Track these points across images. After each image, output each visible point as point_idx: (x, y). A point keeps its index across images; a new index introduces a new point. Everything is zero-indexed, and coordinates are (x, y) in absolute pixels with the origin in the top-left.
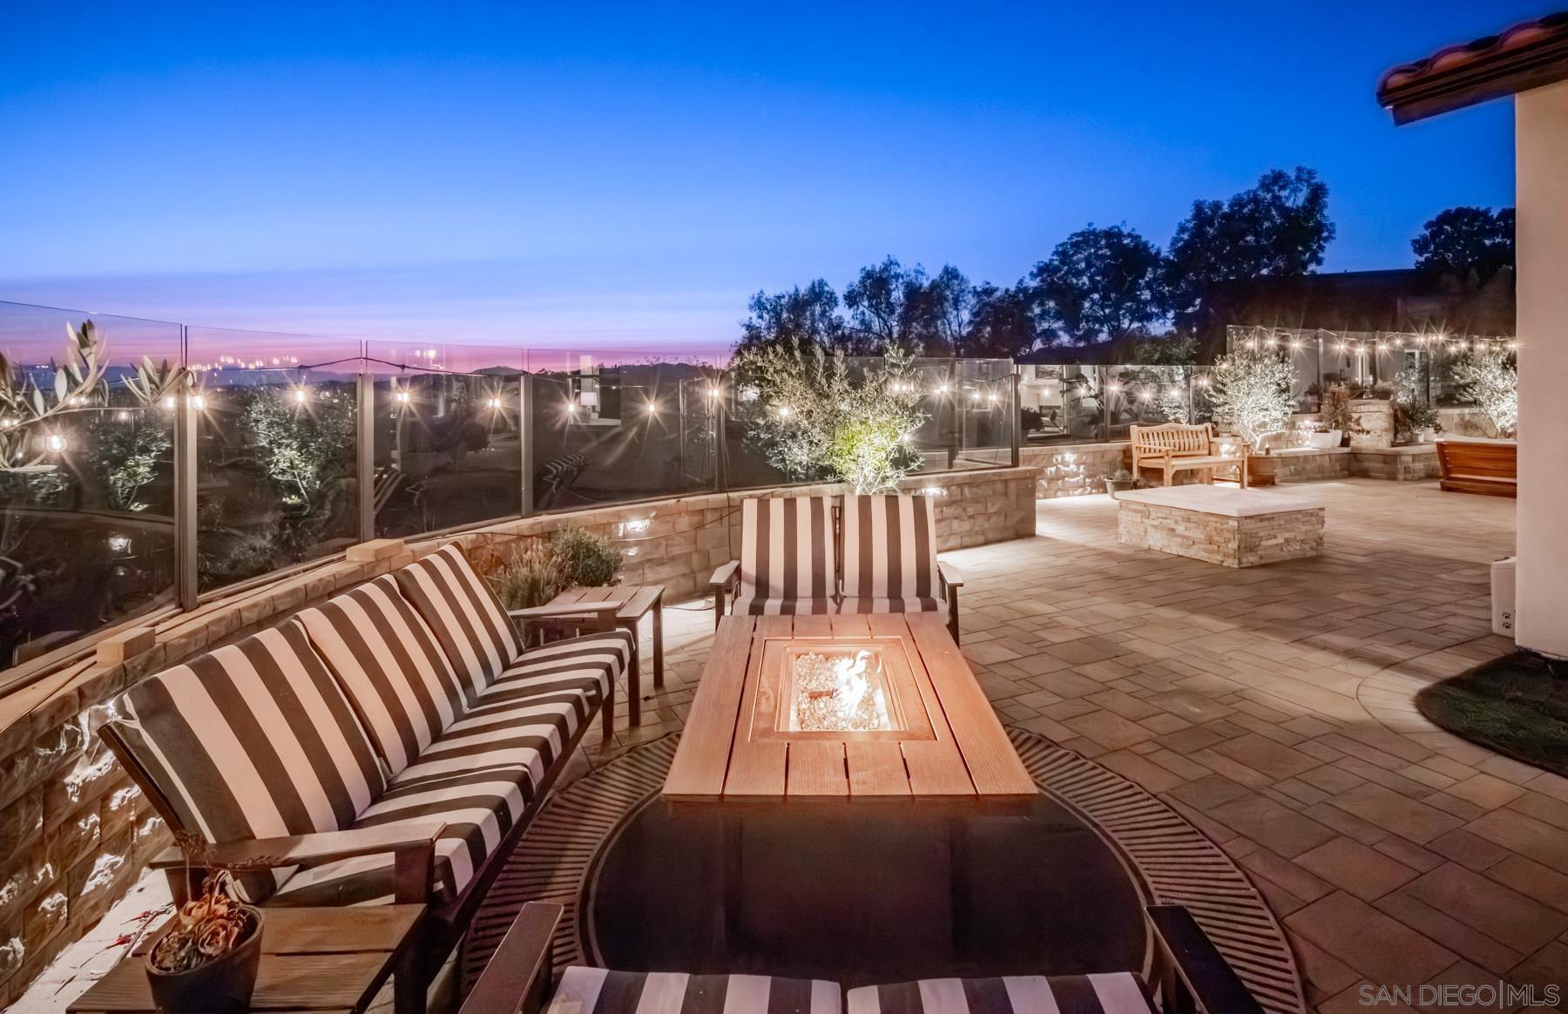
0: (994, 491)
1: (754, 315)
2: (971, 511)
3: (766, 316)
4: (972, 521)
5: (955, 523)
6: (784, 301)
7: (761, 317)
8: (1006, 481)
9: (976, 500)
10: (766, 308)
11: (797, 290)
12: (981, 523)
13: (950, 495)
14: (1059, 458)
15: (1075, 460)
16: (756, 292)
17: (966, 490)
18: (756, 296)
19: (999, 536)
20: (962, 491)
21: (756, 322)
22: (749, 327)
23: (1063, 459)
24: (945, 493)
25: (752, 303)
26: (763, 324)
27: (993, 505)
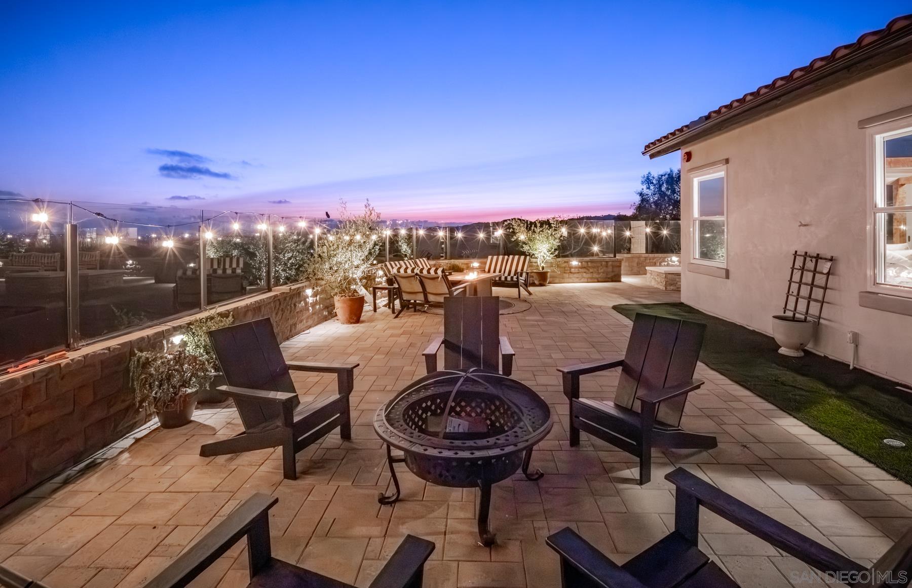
0: (601, 265)
1: (645, 187)
2: (591, 270)
3: (652, 187)
4: (592, 274)
5: (584, 274)
6: (663, 178)
7: (649, 188)
8: (607, 262)
9: (594, 267)
10: (653, 183)
11: (671, 171)
12: (595, 275)
13: (582, 265)
14: (669, 259)
15: (678, 260)
16: (646, 173)
17: (589, 263)
18: (646, 176)
19: (604, 280)
20: (588, 264)
21: (646, 191)
22: (641, 194)
23: (671, 259)
24: (580, 264)
25: (644, 180)
26: (649, 192)
27: (601, 269)
